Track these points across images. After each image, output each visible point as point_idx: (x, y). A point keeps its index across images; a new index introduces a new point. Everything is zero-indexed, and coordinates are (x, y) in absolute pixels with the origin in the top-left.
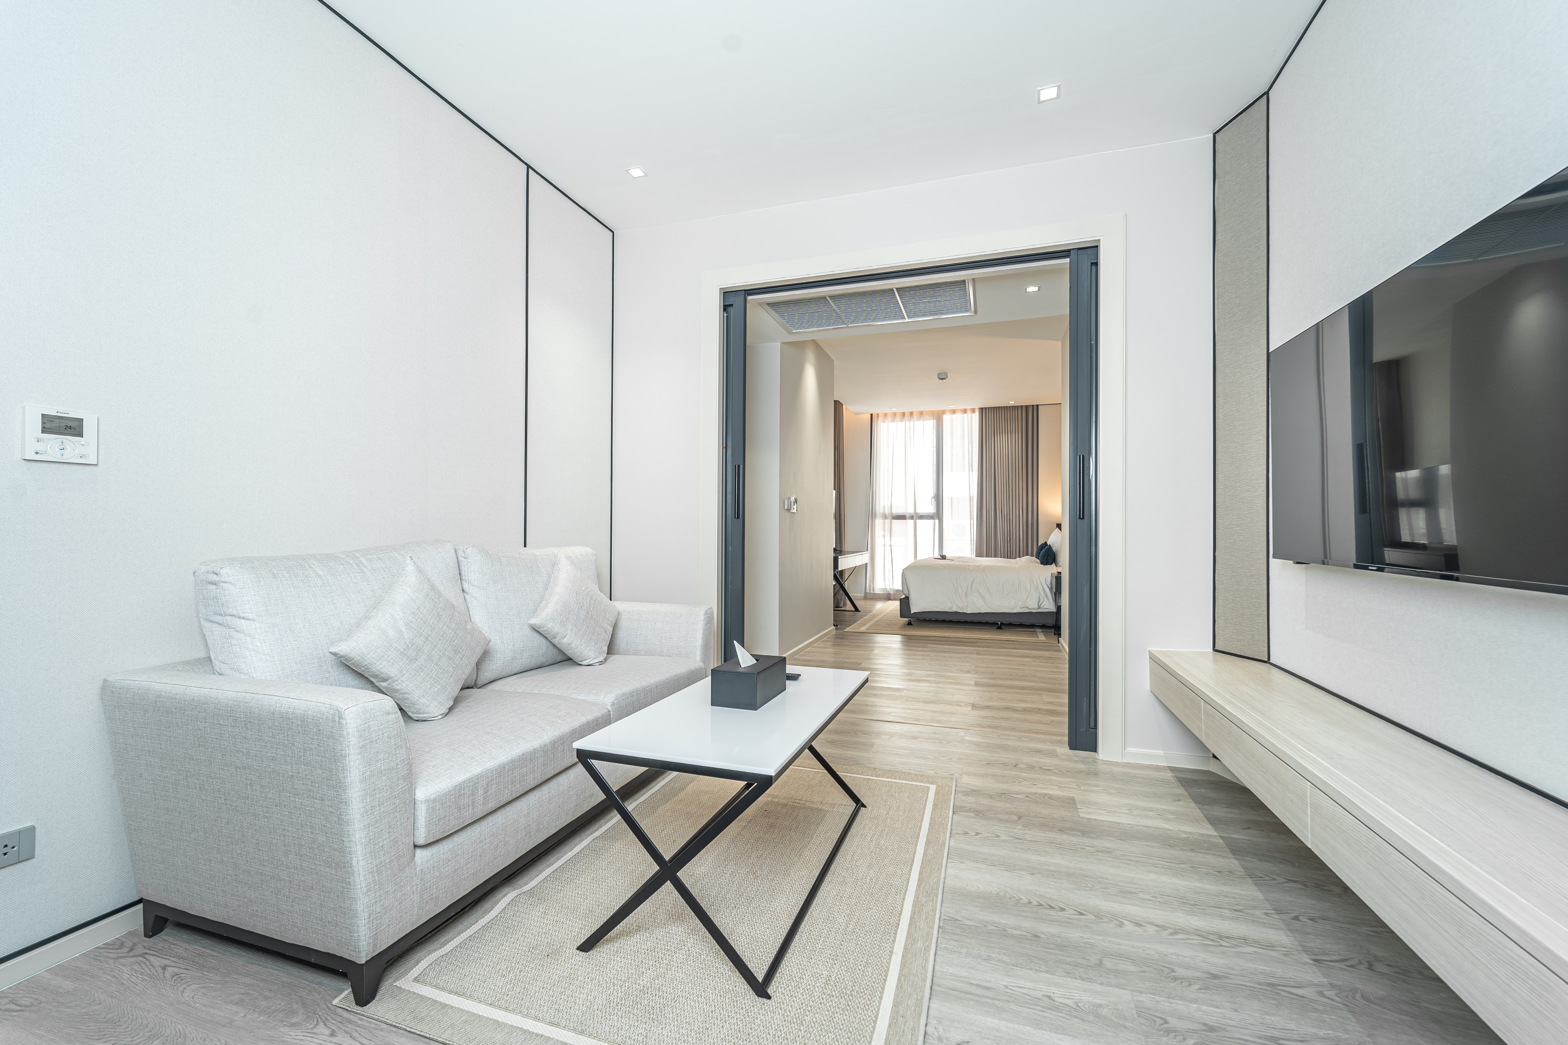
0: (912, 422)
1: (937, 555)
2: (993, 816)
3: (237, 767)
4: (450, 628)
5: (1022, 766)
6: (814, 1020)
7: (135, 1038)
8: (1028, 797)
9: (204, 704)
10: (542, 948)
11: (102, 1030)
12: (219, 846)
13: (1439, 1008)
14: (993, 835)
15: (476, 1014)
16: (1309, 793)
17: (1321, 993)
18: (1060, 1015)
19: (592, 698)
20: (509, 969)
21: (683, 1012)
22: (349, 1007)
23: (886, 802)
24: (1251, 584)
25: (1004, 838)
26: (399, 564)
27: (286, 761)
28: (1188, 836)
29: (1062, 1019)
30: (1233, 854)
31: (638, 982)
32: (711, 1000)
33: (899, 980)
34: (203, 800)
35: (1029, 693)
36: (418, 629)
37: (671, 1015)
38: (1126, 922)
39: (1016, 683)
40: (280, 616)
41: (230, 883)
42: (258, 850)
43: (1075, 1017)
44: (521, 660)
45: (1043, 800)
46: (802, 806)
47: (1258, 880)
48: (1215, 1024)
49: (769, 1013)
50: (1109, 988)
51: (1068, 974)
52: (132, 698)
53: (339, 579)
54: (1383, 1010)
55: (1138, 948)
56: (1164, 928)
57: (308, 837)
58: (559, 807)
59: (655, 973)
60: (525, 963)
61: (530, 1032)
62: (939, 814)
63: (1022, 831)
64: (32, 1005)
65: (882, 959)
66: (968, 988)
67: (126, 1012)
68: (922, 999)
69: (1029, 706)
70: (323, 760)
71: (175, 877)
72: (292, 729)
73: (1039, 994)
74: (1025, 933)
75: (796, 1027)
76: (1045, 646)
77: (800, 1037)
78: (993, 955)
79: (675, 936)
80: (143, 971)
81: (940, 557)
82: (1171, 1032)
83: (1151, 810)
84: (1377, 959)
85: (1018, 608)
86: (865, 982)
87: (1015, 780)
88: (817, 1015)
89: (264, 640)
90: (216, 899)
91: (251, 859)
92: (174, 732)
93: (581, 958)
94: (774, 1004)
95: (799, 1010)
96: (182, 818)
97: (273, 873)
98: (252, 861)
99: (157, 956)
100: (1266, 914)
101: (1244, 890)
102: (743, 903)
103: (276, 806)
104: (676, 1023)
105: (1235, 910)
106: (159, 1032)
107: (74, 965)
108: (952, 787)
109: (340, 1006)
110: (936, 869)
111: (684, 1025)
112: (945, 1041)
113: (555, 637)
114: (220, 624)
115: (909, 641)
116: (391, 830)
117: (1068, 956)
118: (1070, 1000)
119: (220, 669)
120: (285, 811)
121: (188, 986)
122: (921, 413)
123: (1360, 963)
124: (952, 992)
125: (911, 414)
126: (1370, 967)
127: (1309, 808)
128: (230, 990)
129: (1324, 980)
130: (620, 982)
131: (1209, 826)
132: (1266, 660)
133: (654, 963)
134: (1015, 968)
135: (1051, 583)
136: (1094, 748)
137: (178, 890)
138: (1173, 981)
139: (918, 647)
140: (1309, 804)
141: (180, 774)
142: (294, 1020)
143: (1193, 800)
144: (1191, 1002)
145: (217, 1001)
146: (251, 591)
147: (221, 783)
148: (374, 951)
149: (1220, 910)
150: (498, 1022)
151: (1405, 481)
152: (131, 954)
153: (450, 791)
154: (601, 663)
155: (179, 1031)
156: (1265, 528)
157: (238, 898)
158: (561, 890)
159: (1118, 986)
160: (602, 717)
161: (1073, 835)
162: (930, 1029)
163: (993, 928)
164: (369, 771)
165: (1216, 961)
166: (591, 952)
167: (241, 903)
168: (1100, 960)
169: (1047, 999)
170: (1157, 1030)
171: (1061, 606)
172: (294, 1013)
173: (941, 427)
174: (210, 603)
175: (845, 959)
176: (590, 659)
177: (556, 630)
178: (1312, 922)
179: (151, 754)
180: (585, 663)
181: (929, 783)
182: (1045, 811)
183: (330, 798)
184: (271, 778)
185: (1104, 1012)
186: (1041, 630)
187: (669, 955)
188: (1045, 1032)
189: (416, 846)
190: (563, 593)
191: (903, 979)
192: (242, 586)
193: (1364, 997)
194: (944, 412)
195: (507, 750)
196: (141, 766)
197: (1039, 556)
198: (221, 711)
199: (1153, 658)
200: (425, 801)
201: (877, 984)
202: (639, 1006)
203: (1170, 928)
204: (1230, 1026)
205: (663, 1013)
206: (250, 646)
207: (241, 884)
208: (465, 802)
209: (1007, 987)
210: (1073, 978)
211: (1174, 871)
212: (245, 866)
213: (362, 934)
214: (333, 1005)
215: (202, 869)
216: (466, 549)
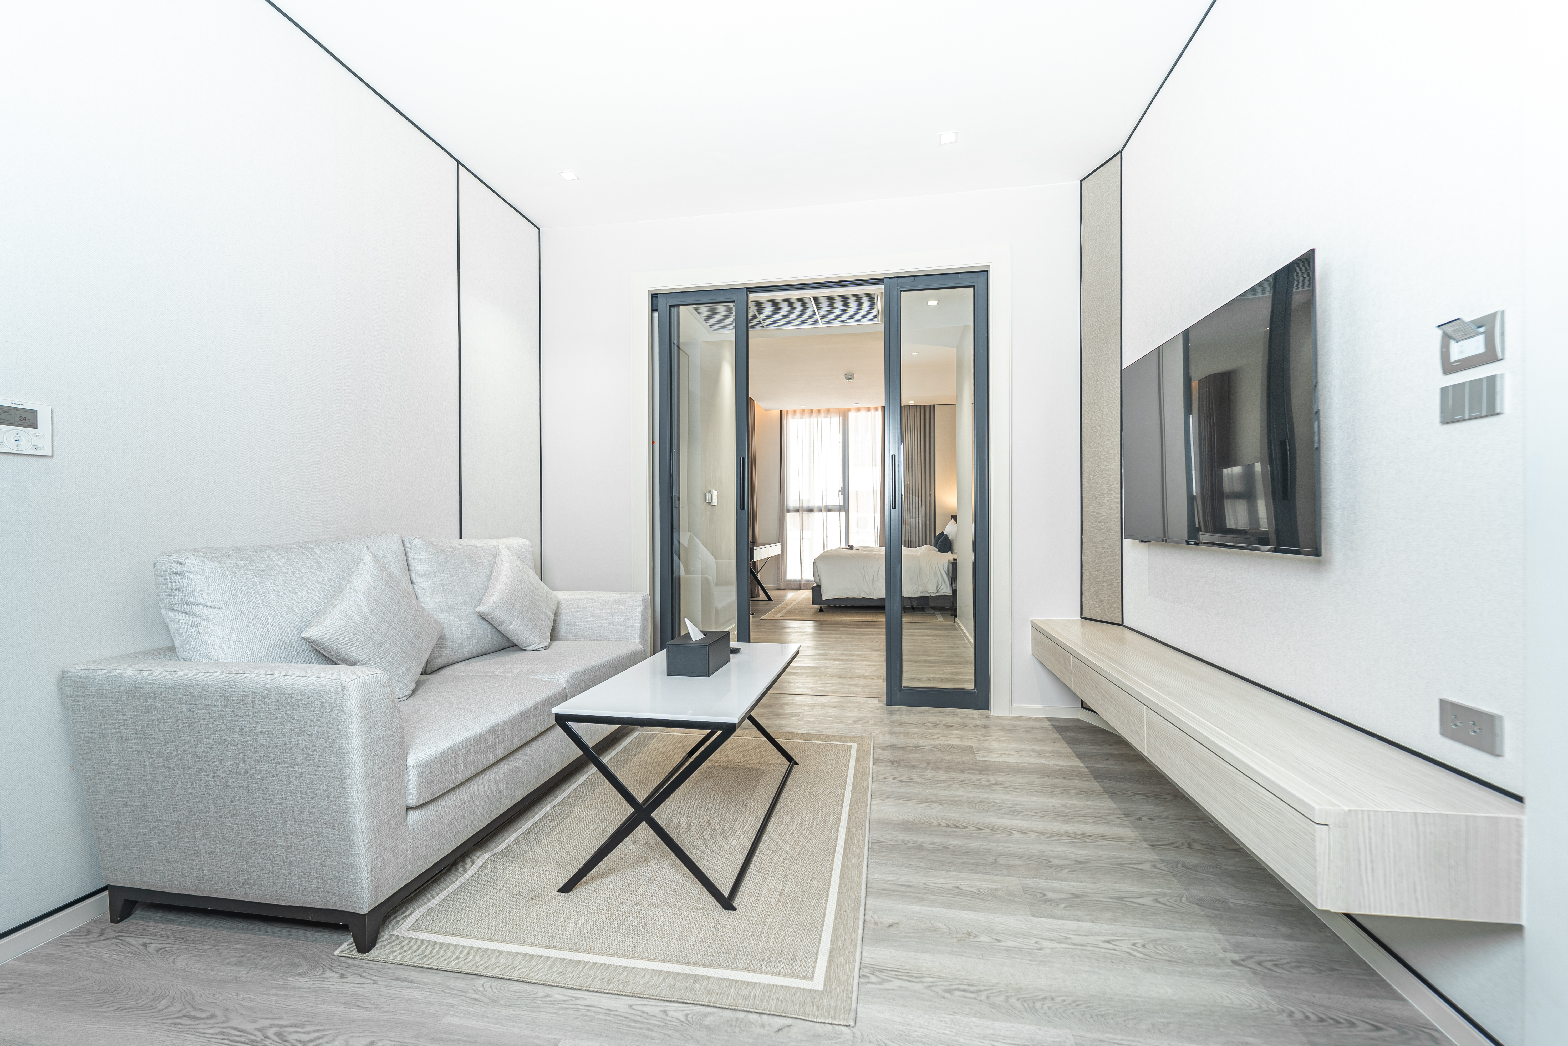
0: (819, 419)
1: (843, 545)
2: (906, 764)
3: (228, 744)
4: (410, 615)
5: (928, 724)
6: (774, 920)
7: (139, 1001)
8: (934, 748)
9: (189, 687)
10: (524, 894)
11: (101, 999)
12: (205, 823)
13: (1234, 868)
14: (908, 778)
15: (476, 948)
16: (1145, 714)
17: (1154, 866)
18: (966, 898)
19: (547, 677)
20: (498, 912)
21: (663, 927)
22: (352, 955)
23: (815, 759)
24: (1109, 561)
25: (916, 779)
26: (351, 554)
27: (284, 734)
28: (1061, 768)
29: (968, 901)
30: (1095, 778)
31: (619, 909)
32: (686, 916)
33: (840, 887)
34: (187, 779)
35: (932, 666)
36: (382, 615)
37: (653, 930)
38: (1014, 832)
39: (920, 658)
40: (247, 604)
41: (218, 856)
42: (252, 821)
43: (978, 898)
44: (468, 647)
45: (947, 749)
46: (742, 767)
47: (1112, 794)
48: (1080, 893)
49: (736, 920)
50: (1003, 877)
51: (971, 870)
52: (100, 686)
53: (297, 569)
54: (1196, 873)
55: (1024, 848)
56: (1043, 834)
57: (308, 803)
58: (524, 776)
59: (633, 902)
60: (512, 906)
61: (530, 955)
62: (861, 766)
63: (931, 774)
64: (11, 988)
65: (825, 874)
66: (895, 888)
67: (120, 983)
68: (860, 897)
69: (932, 677)
70: (325, 729)
71: (152, 859)
72: (292, 703)
73: (950, 886)
74: (937, 846)
75: (760, 927)
76: (943, 626)
77: (765, 933)
78: (913, 863)
79: (645, 874)
80: (123, 950)
81: (848, 547)
82: (1048, 901)
83: (1033, 751)
84: (1194, 841)
85: (919, 593)
86: (812, 891)
87: (923, 736)
88: (776, 918)
89: (232, 627)
90: (201, 873)
91: (243, 830)
92: (152, 717)
93: (563, 898)
94: (739, 913)
95: (761, 915)
96: (161, 799)
97: (268, 840)
98: (244, 832)
99: (132, 936)
100: (1118, 818)
101: (1102, 803)
102: (700, 844)
103: (273, 777)
104: (658, 935)
105: (1095, 817)
106: (163, 994)
107: (43, 952)
108: (871, 744)
109: (342, 955)
110: (862, 806)
111: (666, 935)
112: (879, 924)
113: (501, 624)
114: (186, 613)
115: (821, 626)
116: (388, 792)
117: (970, 859)
118: (973, 888)
119: (188, 656)
120: (283, 781)
121: (178, 956)
122: (828, 411)
123: (1183, 844)
124: (883, 891)
125: (819, 411)
126: (1190, 846)
127: (1145, 725)
128: (224, 955)
129: (1157, 857)
130: (603, 911)
131: (1078, 759)
132: (1121, 623)
133: (631, 895)
134: (930, 870)
135: (948, 569)
136: (987, 707)
137: (155, 871)
138: (1050, 868)
139: (831, 631)
140: (1145, 723)
141: (159, 757)
142: (300, 971)
143: (1065, 742)
144: (1062, 881)
145: (214, 965)
146: (217, 580)
147: (209, 761)
148: (375, 902)
149: (1085, 818)
150: (498, 951)
151: (1231, 476)
152: (102, 938)
153: (437, 758)
154: (546, 648)
155: (184, 991)
156: (1120, 515)
157: (227, 870)
158: (531, 849)
159: (1009, 875)
160: (560, 693)
161: (972, 774)
162: (868, 918)
163: (912, 845)
164: (370, 738)
165: (1082, 853)
166: (571, 893)
167: (231, 874)
168: (995, 859)
169: (956, 889)
170: (1038, 901)
171: (957, 589)
172: (297, 965)
173: (846, 424)
174: (175, 592)
175: (794, 877)
176: (536, 645)
177: (503, 617)
178: (1150, 821)
179: (124, 740)
180: (530, 648)
181: (851, 742)
182: (949, 758)
183: (333, 764)
184: (267, 752)
185: (1000, 893)
186: (939, 612)
187: (642, 888)
188: (955, 910)
189: (408, 809)
190: (508, 582)
191: (843, 886)
192: (207, 576)
193: (1184, 866)
194: (849, 410)
195: (481, 722)
196: (111, 753)
197: (937, 545)
198: (209, 692)
199: (1035, 627)
200: (417, 766)
201: (822, 891)
202: (624, 927)
203: (1047, 833)
204: (1090, 893)
205: (646, 929)
206: (219, 633)
207: (231, 855)
208: (449, 768)
209: (925, 884)
210: (975, 873)
211: (1050, 794)
212: (235, 838)
213: (365, 886)
214: (335, 956)
215: (185, 846)
216: (412, 540)
